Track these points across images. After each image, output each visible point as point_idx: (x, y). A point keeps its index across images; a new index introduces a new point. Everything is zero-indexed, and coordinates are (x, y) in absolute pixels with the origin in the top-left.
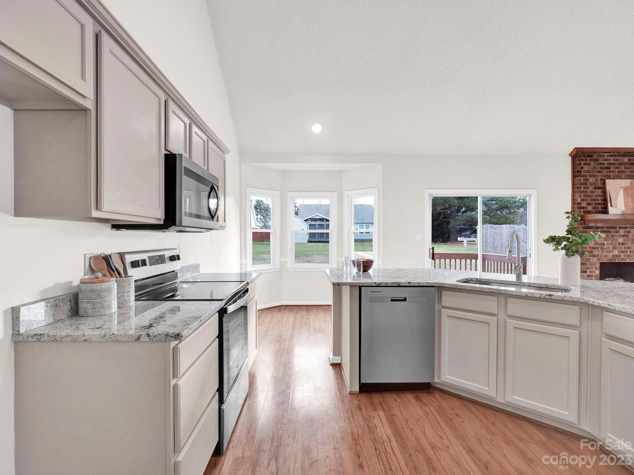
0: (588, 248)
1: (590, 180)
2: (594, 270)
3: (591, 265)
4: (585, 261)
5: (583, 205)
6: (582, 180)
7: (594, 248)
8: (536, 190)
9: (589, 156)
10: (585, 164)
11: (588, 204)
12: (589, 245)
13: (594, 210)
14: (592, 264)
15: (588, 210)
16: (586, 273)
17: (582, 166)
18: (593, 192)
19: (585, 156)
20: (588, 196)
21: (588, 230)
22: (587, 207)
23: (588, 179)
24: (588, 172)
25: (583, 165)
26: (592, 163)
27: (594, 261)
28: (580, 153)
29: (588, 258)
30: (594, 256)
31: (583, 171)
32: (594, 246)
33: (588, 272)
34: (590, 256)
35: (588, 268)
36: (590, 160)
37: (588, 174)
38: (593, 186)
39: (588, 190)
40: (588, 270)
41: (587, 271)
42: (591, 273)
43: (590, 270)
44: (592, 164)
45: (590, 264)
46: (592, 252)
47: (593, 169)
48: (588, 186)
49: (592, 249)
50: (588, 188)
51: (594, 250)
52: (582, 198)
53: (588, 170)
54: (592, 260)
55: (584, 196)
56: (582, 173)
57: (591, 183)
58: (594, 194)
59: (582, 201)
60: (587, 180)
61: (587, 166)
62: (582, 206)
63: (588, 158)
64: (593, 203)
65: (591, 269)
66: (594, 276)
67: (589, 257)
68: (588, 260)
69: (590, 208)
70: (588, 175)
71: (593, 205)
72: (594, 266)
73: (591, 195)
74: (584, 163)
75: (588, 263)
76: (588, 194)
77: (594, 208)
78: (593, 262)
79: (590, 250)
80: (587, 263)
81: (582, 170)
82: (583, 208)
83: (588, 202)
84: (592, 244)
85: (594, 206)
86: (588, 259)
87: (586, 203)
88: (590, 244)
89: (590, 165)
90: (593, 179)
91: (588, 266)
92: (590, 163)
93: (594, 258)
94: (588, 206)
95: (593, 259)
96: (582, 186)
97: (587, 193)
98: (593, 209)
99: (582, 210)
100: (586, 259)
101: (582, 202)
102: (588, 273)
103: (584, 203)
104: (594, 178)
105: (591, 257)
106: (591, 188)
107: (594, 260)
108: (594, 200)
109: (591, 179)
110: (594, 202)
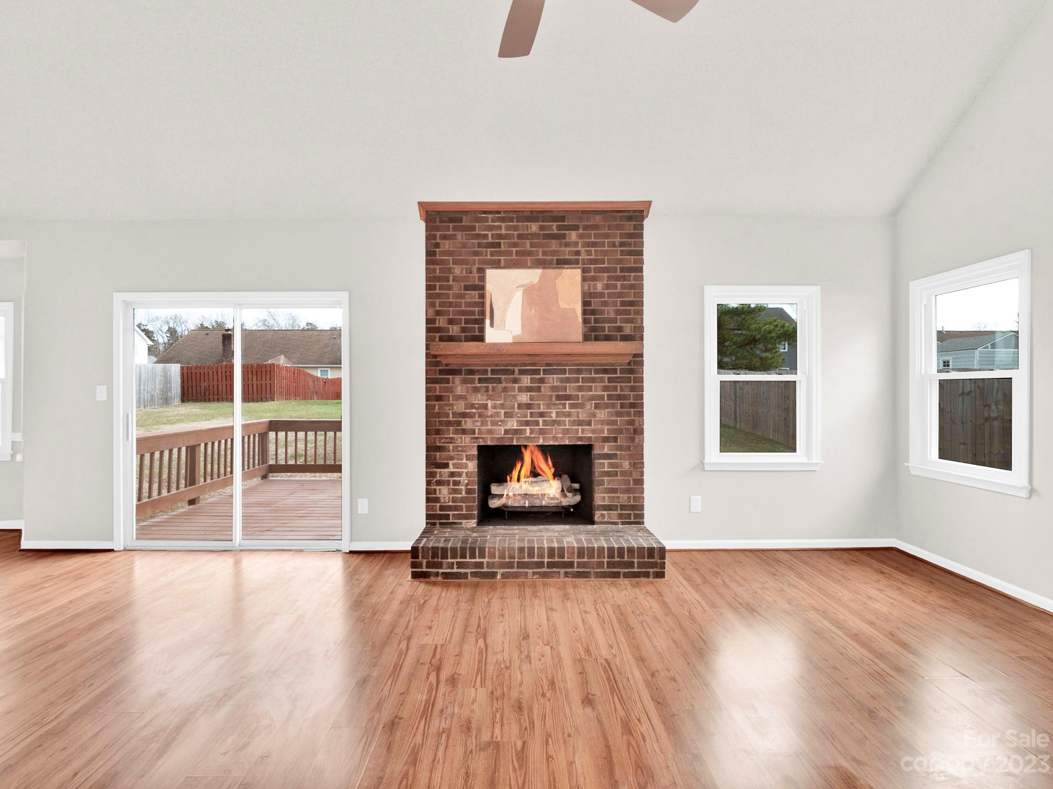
0: (451, 416)
1: (456, 271)
2: (464, 461)
3: (458, 451)
4: (444, 443)
5: (439, 323)
6: (438, 271)
7: (464, 415)
8: (347, 293)
9: (452, 220)
10: (444, 237)
11: (451, 322)
12: (453, 409)
13: (463, 334)
14: (460, 449)
15: (451, 334)
16: (445, 468)
17: (438, 241)
18: (462, 296)
19: (443, 219)
20: (450, 305)
21: (450, 377)
22: (448, 328)
23: (450, 269)
24: (450, 253)
25: (440, 240)
26: (459, 235)
27: (465, 443)
28: (433, 213)
29: (451, 436)
30: (464, 432)
31: (439, 251)
32: (463, 411)
33: (451, 466)
34: (456, 432)
35: (452, 458)
36: (455, 229)
37: (451, 258)
38: (462, 284)
39: (451, 292)
40: (451, 463)
41: (448, 463)
42: (458, 468)
43: (455, 461)
44: (459, 237)
45: (455, 448)
46: (459, 423)
47: (462, 248)
48: (451, 283)
49: (461, 417)
50: (450, 288)
51: (463, 420)
52: (438, 308)
53: (451, 249)
54: (460, 440)
55: (441, 304)
56: (438, 256)
57: (458, 276)
58: (463, 301)
59: (436, 315)
60: (450, 271)
61: (447, 242)
62: (437, 325)
63: (451, 225)
64: (461, 319)
65: (457, 460)
66: (464, 475)
67: (453, 434)
68: (451, 441)
69: (455, 330)
70: (451, 261)
71: (461, 324)
72: (464, 454)
73: (456, 302)
74: (440, 235)
75: (451, 447)
76: (451, 300)
77: (464, 330)
78: (463, 444)
79: (455, 419)
80: (449, 446)
81: (437, 250)
82: (438, 330)
83: (451, 317)
84: (460, 406)
85: (463, 325)
86: (450, 438)
87: (446, 320)
88: (455, 408)
89: (455, 239)
90: (462, 268)
91: (452, 454)
92: (455, 235)
93: (463, 436)
94: (451, 326)
95: (461, 438)
96: (438, 284)
97: (448, 298)
98: (462, 332)
99: (438, 335)
100: (446, 438)
101: (437, 317)
102: (451, 469)
103: (441, 320)
104: (464, 266)
105: (458, 434)
106: (457, 289)
107: (467, 439)
108: (464, 313)
109: (456, 269)
110: (463, 317)
